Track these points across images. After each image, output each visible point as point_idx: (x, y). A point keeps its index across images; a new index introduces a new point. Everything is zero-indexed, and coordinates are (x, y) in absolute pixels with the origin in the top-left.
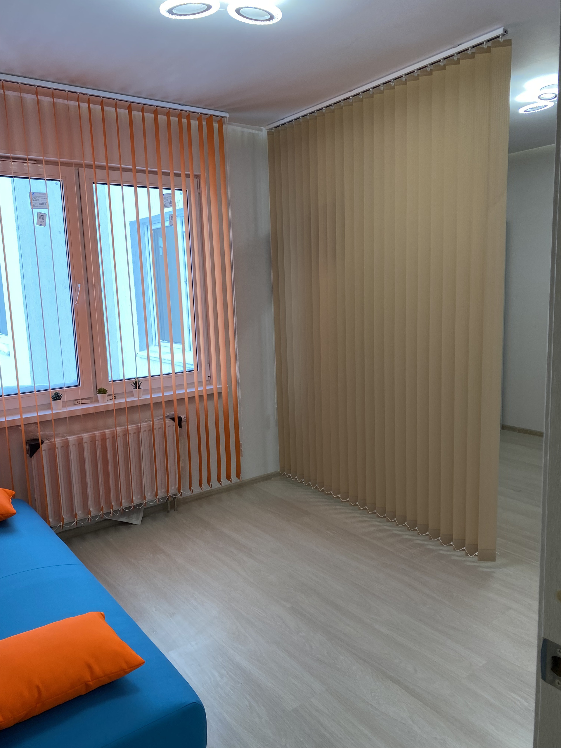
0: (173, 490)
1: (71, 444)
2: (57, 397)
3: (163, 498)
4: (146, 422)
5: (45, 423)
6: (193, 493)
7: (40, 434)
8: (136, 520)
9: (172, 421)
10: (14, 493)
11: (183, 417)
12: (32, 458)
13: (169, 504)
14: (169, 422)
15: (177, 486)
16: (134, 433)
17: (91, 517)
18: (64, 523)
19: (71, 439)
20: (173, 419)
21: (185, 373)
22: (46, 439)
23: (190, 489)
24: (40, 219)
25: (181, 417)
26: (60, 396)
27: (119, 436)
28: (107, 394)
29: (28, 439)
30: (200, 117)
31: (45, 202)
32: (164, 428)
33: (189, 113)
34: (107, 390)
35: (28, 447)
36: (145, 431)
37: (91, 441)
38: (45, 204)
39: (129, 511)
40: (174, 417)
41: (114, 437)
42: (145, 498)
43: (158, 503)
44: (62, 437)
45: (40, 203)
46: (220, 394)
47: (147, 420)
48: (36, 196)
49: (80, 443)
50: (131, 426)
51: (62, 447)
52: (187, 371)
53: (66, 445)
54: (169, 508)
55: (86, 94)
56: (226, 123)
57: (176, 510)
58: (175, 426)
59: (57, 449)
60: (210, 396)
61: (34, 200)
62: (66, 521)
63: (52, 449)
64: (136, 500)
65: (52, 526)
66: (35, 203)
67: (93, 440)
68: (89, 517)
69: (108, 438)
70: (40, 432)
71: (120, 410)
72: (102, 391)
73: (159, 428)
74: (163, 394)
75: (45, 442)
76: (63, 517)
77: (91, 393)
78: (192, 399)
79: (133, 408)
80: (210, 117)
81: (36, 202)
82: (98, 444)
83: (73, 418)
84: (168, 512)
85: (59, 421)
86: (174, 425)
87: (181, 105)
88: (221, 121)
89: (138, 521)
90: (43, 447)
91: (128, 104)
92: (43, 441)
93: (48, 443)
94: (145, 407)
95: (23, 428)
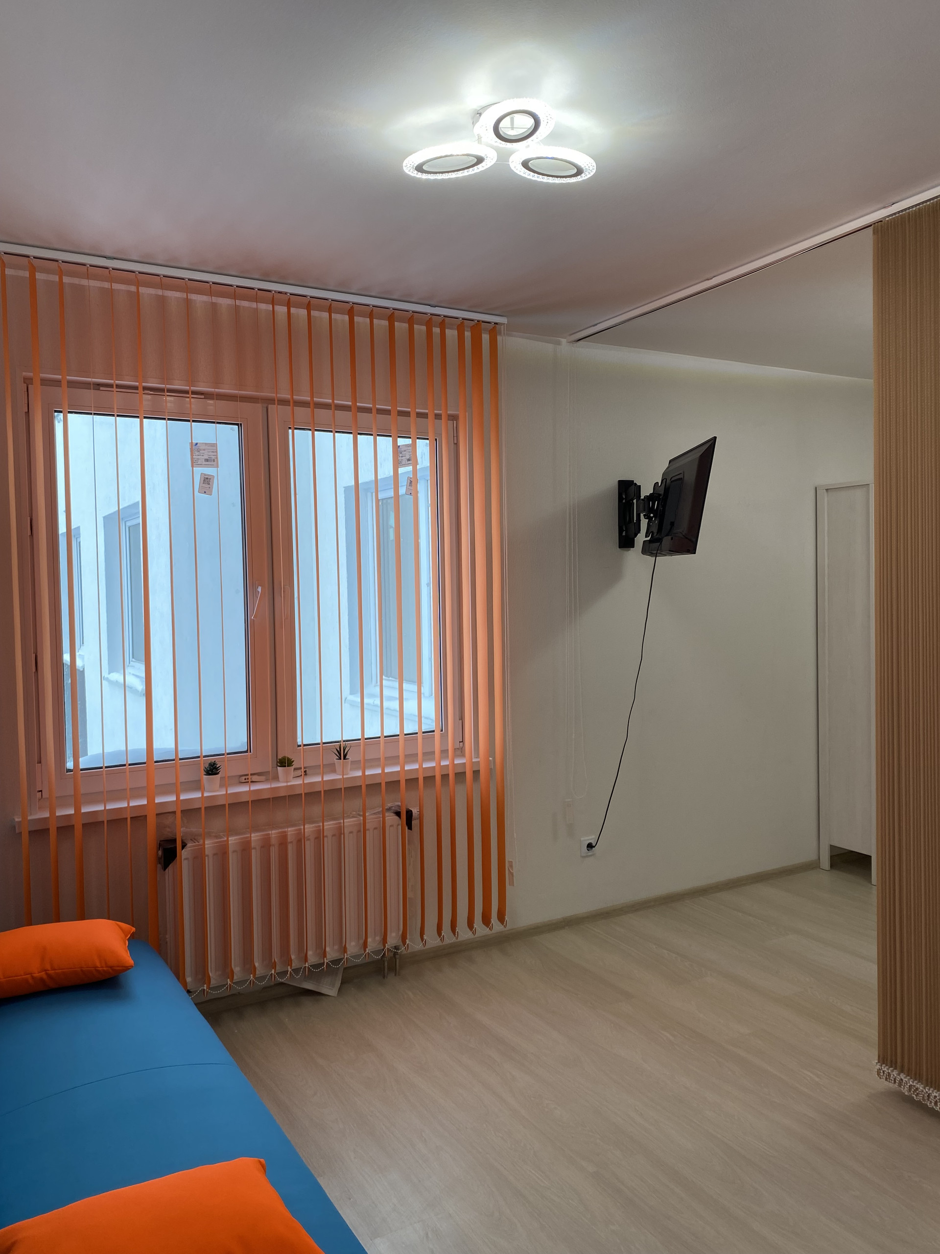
0: (393, 939)
1: (231, 849)
2: (212, 770)
3: (376, 952)
4: (353, 817)
5: (190, 812)
6: (427, 947)
7: (181, 831)
8: (329, 989)
9: (397, 817)
10: (134, 929)
11: (415, 811)
12: (167, 870)
13: (386, 964)
14: (391, 818)
15: (401, 932)
16: (333, 835)
17: (256, 978)
18: (211, 986)
19: (233, 840)
20: (398, 814)
21: (420, 736)
22: (191, 840)
23: (422, 939)
24: (203, 483)
25: (411, 811)
26: (217, 769)
27: (309, 840)
28: (292, 768)
29: (162, 839)
30: (461, 325)
31: (213, 457)
32: (383, 829)
33: (444, 319)
34: (293, 761)
35: (160, 853)
36: (351, 832)
37: (262, 847)
38: (214, 461)
39: (317, 971)
40: (399, 810)
41: (300, 840)
42: (345, 950)
43: (367, 960)
44: (217, 837)
45: (205, 459)
46: (476, 773)
47: (355, 813)
48: (201, 448)
49: (245, 848)
50: (329, 823)
51: (214, 854)
52: (423, 731)
53: (222, 853)
54: (386, 970)
55: (286, 293)
56: (502, 333)
57: (397, 974)
58: (400, 827)
59: (206, 858)
60: (460, 776)
61: (197, 454)
62: (214, 982)
63: (199, 858)
64: (332, 954)
65: (191, 991)
66: (198, 459)
67: (266, 844)
68: (252, 978)
69: (291, 842)
70: (182, 827)
71: (313, 796)
72: (285, 762)
73: (375, 828)
74: (383, 770)
75: (189, 845)
76: (210, 975)
77: (268, 764)
78: (429, 780)
79: (332, 793)
80: (476, 324)
81: (199, 457)
82: (274, 853)
83: (237, 806)
84: (384, 977)
85: (214, 809)
86: (398, 825)
87: (431, 306)
88: (494, 330)
89: (332, 989)
90: (184, 855)
91: (348, 306)
92: (185, 843)
93: (193, 846)
94: (353, 790)
95: (152, 821)
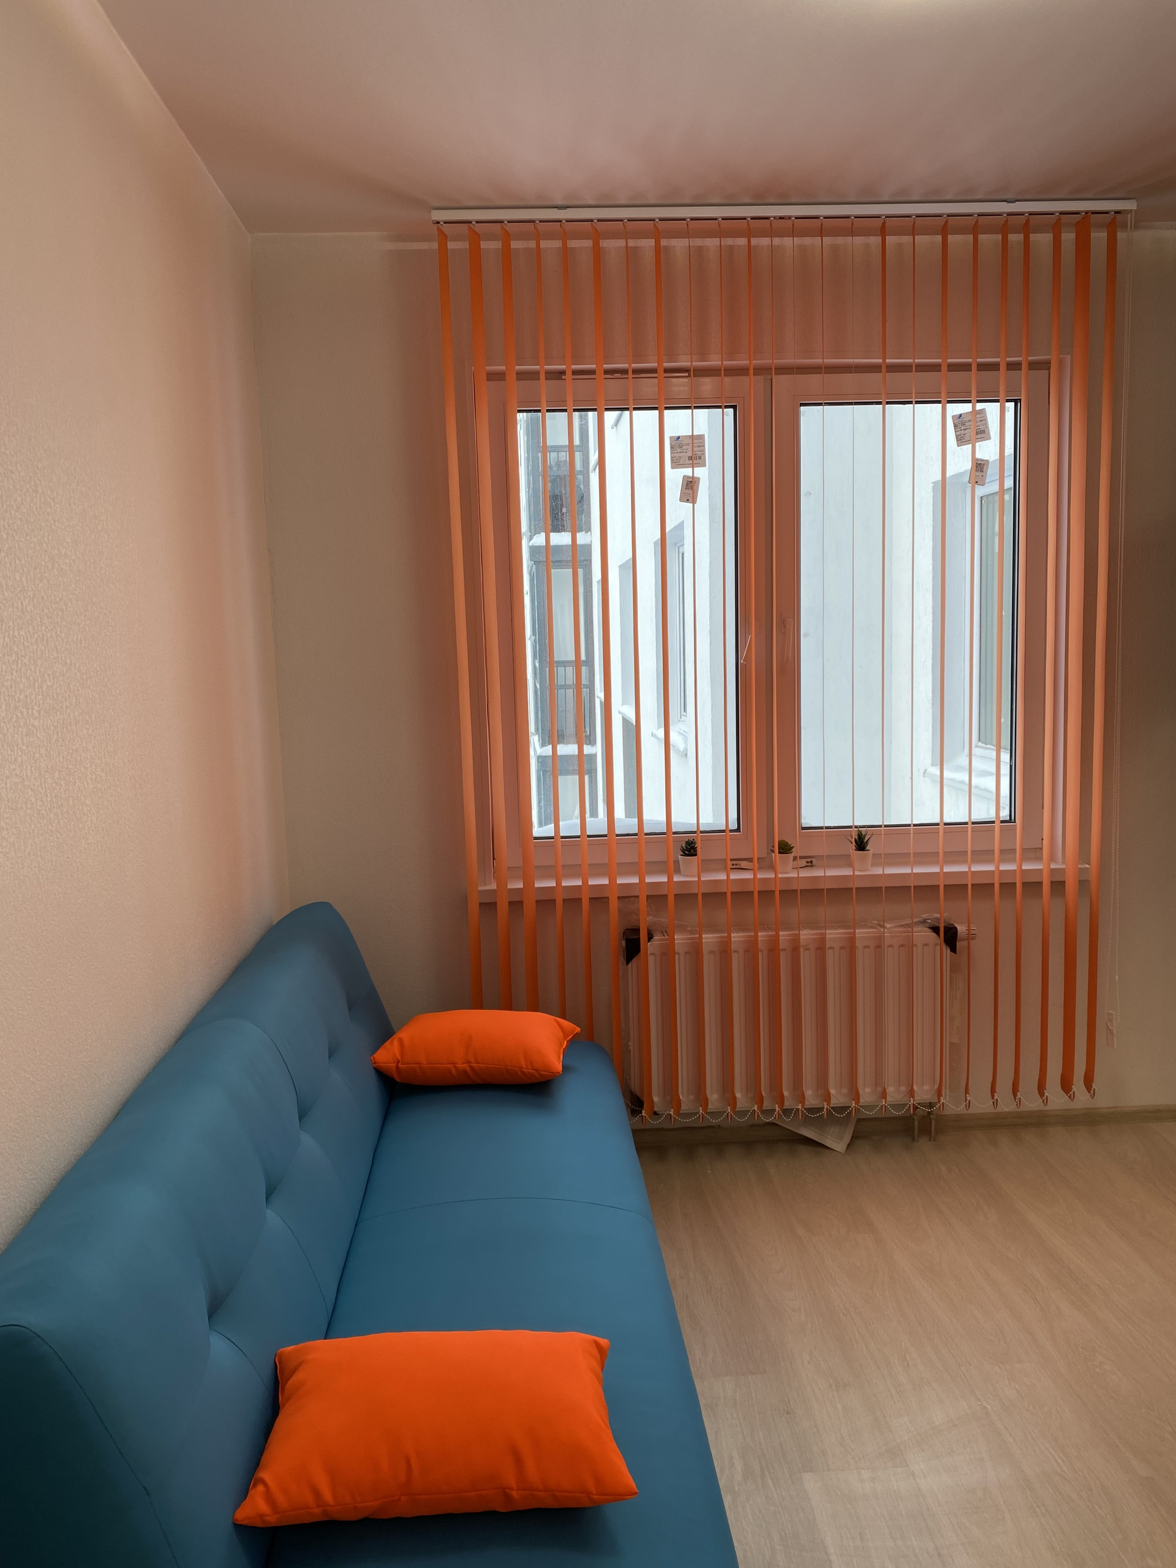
0: (923, 1093)
1: (705, 949)
2: (690, 849)
3: (898, 1106)
4: (871, 927)
5: (657, 899)
7: (646, 920)
8: (836, 1140)
9: (934, 934)
10: (578, 1029)
11: (961, 929)
12: (630, 965)
13: (916, 1123)
14: (923, 935)
15: (937, 1086)
16: (842, 948)
19: (709, 938)
20: (935, 930)
22: (662, 932)
24: (686, 489)
25: (956, 928)
26: (695, 849)
27: (808, 949)
28: (791, 856)
29: (629, 927)
31: (699, 453)
32: (908, 946)
34: (793, 847)
35: (624, 943)
36: (866, 947)
37: (746, 951)
38: (700, 458)
40: (938, 925)
41: (795, 948)
44: (691, 932)
45: (689, 457)
47: (876, 922)
48: (684, 442)
49: (724, 951)
50: (831, 931)
51: (687, 953)
53: (696, 951)
57: (932, 1140)
58: (939, 947)
59: (677, 956)
61: (679, 450)
62: (684, 1108)
63: (668, 953)
64: (838, 1097)
66: (680, 457)
67: (751, 948)
68: (729, 1111)
69: (784, 950)
70: (649, 915)
71: (814, 894)
72: (785, 849)
73: (902, 946)
75: (655, 938)
76: (681, 1097)
77: (757, 850)
79: (841, 893)
80: (1083, 218)
81: (681, 455)
83: (714, 897)
84: (913, 1140)
85: (685, 898)
86: (936, 944)
87: (1009, 202)
88: (1114, 222)
89: (839, 1143)
90: (651, 948)
91: (879, 222)
92: (652, 935)
93: (663, 940)
94: (872, 892)
95: (614, 904)
